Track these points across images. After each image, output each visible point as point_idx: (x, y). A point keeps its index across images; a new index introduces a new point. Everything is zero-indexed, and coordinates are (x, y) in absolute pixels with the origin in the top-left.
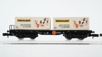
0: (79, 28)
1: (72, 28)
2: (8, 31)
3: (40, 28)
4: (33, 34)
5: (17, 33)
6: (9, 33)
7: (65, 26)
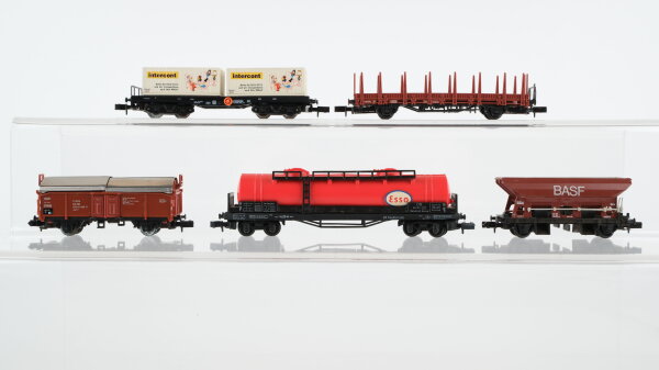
0: (283, 92)
1: (268, 90)
2: (127, 100)
3: (199, 92)
4: (180, 106)
5: (149, 103)
6: (129, 103)
7: (252, 87)
